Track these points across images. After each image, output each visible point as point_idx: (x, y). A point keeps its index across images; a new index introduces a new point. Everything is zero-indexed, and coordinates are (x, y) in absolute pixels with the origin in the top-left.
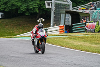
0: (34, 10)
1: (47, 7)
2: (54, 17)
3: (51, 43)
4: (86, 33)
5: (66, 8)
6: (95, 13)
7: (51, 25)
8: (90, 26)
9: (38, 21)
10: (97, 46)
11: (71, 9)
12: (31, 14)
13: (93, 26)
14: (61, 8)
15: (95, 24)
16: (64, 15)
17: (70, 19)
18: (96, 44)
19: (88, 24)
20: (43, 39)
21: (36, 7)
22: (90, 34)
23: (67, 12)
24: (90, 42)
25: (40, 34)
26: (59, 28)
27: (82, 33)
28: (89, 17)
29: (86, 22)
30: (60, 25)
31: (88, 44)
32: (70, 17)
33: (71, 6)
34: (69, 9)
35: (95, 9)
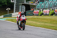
0: (4, 3)
1: (12, 2)
2: (16, 7)
3: (14, 22)
4: (33, 16)
5: (22, 3)
6: (39, 5)
7: (14, 12)
8: (36, 12)
9: (7, 9)
10: (40, 23)
11: (25, 3)
12: (3, 6)
13: (37, 12)
14: (20, 2)
15: (39, 11)
16: (21, 6)
17: (25, 9)
18: (39, 22)
19: (35, 11)
20: (24, 21)
21: (6, 2)
22: (36, 17)
23: (23, 5)
24: (36, 21)
25: (22, 18)
26: (18, 13)
27: (31, 16)
28: (35, 7)
29: (34, 10)
30: (19, 11)
31: (34, 22)
32: (25, 7)
33: (25, 1)
34: (24, 3)
35: (39, 3)
